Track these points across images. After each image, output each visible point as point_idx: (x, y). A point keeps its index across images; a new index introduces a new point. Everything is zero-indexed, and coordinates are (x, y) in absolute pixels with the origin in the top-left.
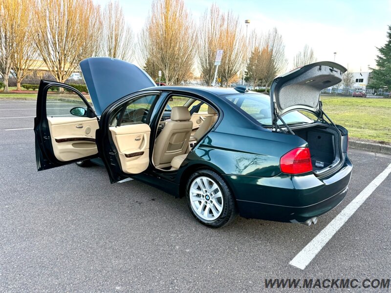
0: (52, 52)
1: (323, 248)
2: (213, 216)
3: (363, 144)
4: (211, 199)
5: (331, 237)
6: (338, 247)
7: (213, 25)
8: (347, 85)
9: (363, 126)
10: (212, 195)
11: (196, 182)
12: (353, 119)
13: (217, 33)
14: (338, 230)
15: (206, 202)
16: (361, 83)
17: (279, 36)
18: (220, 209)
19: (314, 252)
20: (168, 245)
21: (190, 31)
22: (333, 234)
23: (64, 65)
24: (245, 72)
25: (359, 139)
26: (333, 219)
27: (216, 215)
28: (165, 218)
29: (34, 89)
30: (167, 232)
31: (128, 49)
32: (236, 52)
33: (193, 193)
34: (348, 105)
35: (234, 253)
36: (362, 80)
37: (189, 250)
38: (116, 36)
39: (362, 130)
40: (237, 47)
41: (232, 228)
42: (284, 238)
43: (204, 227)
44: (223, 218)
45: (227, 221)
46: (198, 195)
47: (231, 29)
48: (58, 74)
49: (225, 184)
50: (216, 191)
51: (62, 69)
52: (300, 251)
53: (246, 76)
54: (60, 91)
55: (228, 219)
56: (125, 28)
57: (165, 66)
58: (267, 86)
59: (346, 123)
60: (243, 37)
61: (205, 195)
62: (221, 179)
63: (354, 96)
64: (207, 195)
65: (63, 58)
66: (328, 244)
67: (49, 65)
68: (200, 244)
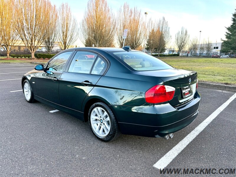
0: (26, 34)
1: (179, 154)
2: (105, 133)
3: (214, 85)
4: (103, 122)
5: (186, 146)
6: (189, 153)
7: (125, 16)
8: (208, 51)
9: (216, 74)
10: (104, 119)
11: (94, 111)
12: (210, 70)
13: (128, 21)
14: (191, 141)
15: (101, 125)
16: (217, 49)
17: (166, 22)
18: (109, 128)
19: (172, 157)
20: (71, 155)
21: (111, 20)
22: (187, 144)
23: (34, 42)
24: (146, 44)
25: (212, 82)
26: (188, 134)
27: (107, 133)
28: (74, 136)
29: (17, 57)
30: (73, 145)
31: (74, 32)
32: (140, 32)
33: (92, 118)
34: (209, 63)
35: (116, 159)
36: (217, 48)
37: (84, 158)
38: (67, 24)
39: (215, 76)
40: (140, 29)
41: (118, 141)
42: (153, 147)
43: (100, 142)
44: (111, 135)
45: (114, 137)
46: (96, 120)
47: (136, 18)
48: (31, 48)
49: (111, 112)
50: (106, 117)
51: (33, 45)
52: (162, 157)
53: (147, 47)
54: (32, 58)
55: (114, 136)
56: (72, 19)
57: (97, 41)
58: (159, 52)
59: (206, 73)
60: (144, 22)
61: (100, 120)
62: (109, 108)
63: (212, 57)
64: (101, 120)
65: (33, 38)
66: (182, 151)
67: (25, 42)
68: (93, 153)
